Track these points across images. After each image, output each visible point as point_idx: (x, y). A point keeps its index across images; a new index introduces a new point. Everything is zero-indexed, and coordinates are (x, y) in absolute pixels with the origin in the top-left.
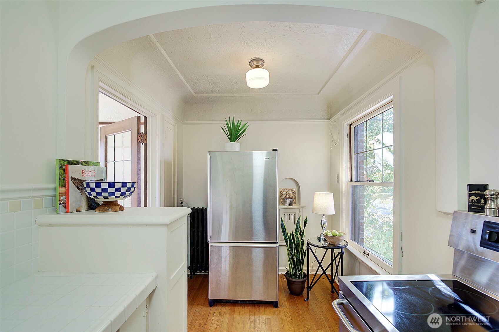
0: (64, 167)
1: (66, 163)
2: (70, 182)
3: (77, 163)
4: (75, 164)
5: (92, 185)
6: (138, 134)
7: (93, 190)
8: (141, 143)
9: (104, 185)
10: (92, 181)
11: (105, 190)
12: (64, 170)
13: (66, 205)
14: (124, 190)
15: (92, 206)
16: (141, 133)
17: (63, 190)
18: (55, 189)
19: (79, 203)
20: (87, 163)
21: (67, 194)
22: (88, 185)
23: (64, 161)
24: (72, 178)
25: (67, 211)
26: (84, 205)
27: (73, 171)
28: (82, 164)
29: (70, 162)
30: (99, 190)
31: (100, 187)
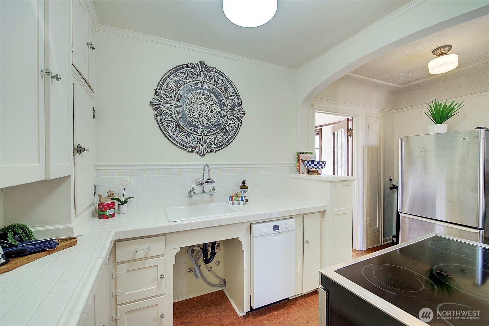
0: (298, 155)
1: (299, 153)
2: (300, 161)
3: (304, 153)
4: (303, 153)
5: (310, 163)
6: (348, 130)
7: (310, 165)
8: (350, 136)
9: (315, 163)
10: (310, 161)
11: (315, 165)
12: (299, 156)
13: (299, 171)
14: (318, 165)
15: (309, 172)
16: (350, 129)
17: (298, 164)
18: (296, 164)
19: (303, 170)
20: (307, 153)
21: (299, 166)
22: (308, 162)
23: (299, 152)
24: (301, 160)
25: (299, 174)
26: (306, 172)
27: (302, 157)
28: (305, 153)
29: (301, 153)
30: (313, 165)
31: (313, 163)
